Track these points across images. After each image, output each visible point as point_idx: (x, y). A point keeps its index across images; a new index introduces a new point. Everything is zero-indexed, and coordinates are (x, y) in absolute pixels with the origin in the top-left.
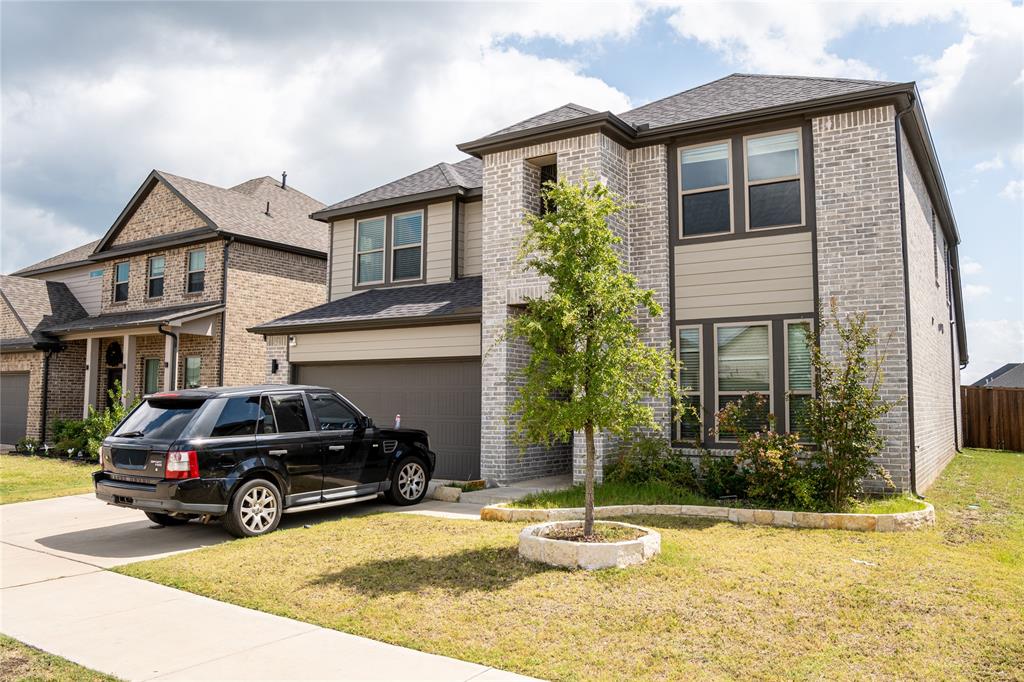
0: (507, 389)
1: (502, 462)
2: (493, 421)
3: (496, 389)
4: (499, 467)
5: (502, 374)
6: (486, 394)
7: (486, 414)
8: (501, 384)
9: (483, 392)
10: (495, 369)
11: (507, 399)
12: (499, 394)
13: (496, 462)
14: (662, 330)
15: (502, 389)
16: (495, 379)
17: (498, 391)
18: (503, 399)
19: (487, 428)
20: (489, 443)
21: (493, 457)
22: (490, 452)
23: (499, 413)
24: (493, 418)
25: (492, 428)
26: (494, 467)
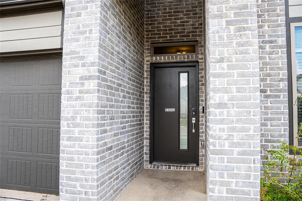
0: (99, 85)
1: (91, 187)
2: (77, 130)
3: (83, 84)
4: (86, 193)
5: (93, 64)
6: (68, 92)
7: (67, 119)
8: (90, 78)
9: (63, 90)
10: (83, 58)
11: (99, 98)
12: (88, 92)
13: (82, 186)
14: (279, 26)
15: (92, 85)
16: (81, 71)
17: (85, 88)
18: (93, 98)
19: (69, 139)
20: (72, 159)
21: (77, 180)
22: (73, 173)
23: (87, 119)
24: (76, 125)
25: (76, 139)
26: (80, 193)
